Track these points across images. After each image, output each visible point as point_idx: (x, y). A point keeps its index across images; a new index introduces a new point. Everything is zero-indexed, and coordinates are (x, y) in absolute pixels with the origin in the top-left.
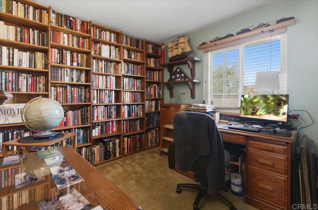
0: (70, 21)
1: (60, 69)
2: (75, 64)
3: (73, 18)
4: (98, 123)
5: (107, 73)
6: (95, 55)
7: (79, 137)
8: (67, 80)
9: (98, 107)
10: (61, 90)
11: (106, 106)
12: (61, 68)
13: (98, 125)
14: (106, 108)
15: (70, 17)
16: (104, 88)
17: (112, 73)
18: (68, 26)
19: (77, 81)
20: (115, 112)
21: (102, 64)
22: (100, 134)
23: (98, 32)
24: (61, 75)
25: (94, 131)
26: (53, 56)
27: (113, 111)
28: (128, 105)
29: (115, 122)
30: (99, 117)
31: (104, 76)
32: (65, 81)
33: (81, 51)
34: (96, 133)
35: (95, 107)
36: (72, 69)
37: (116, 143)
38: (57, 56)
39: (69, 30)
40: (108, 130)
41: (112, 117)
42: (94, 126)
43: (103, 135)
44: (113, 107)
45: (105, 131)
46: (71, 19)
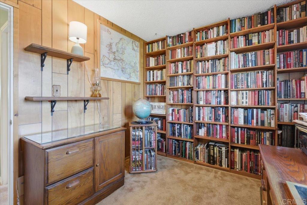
0: (181, 37)
1: (175, 77)
2: (185, 71)
3: (183, 34)
4: (204, 123)
5: (215, 73)
6: (201, 58)
7: (187, 132)
8: (180, 85)
9: (204, 108)
10: (176, 93)
11: (213, 108)
12: (177, 76)
13: (204, 126)
14: (213, 109)
15: (180, 34)
16: (211, 88)
17: (222, 71)
18: (179, 42)
19: (188, 85)
20: (224, 115)
21: (209, 64)
22: (206, 135)
23: (204, 33)
24: (177, 81)
25: (200, 130)
26: (171, 69)
27: (221, 114)
28: (246, 108)
29: (224, 126)
30: (205, 118)
31: (211, 76)
32: (179, 86)
33: (188, 59)
34: (202, 133)
35: (201, 108)
36: (183, 75)
37: (221, 151)
38: (174, 68)
39: (181, 45)
40: (215, 134)
41: (220, 120)
42: (200, 126)
43: (209, 137)
44: (221, 109)
45: (213, 133)
46: (182, 35)
